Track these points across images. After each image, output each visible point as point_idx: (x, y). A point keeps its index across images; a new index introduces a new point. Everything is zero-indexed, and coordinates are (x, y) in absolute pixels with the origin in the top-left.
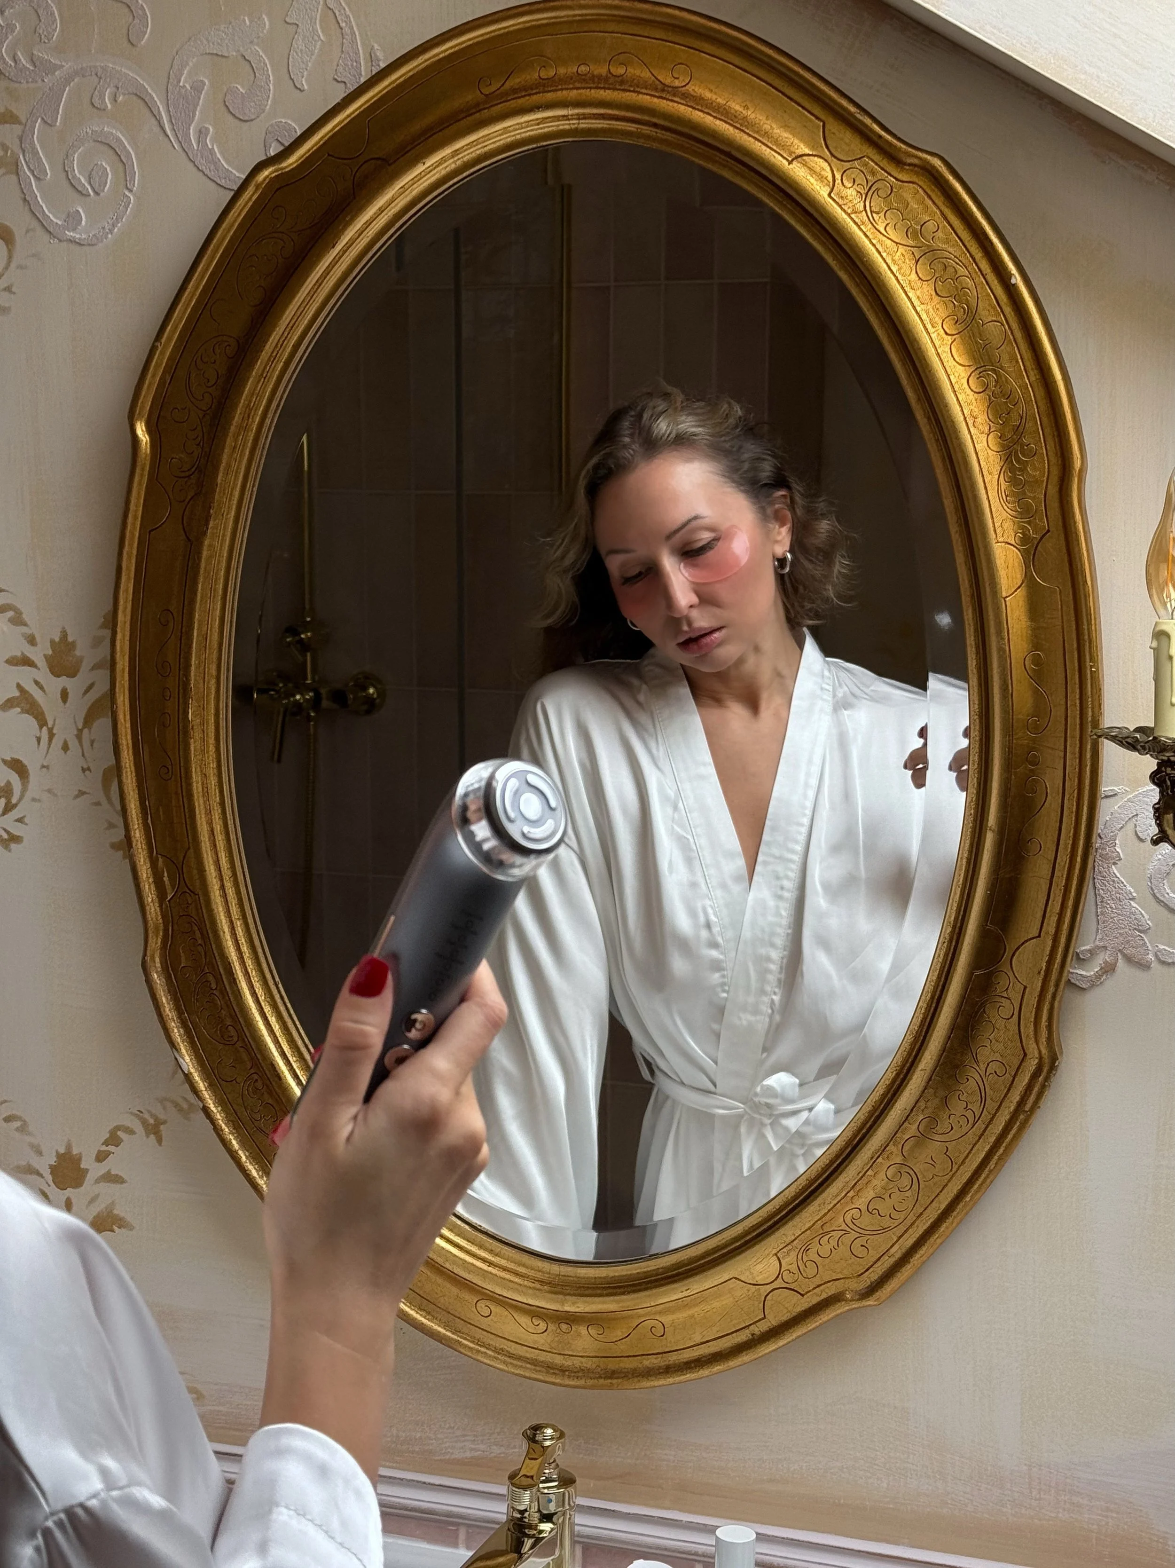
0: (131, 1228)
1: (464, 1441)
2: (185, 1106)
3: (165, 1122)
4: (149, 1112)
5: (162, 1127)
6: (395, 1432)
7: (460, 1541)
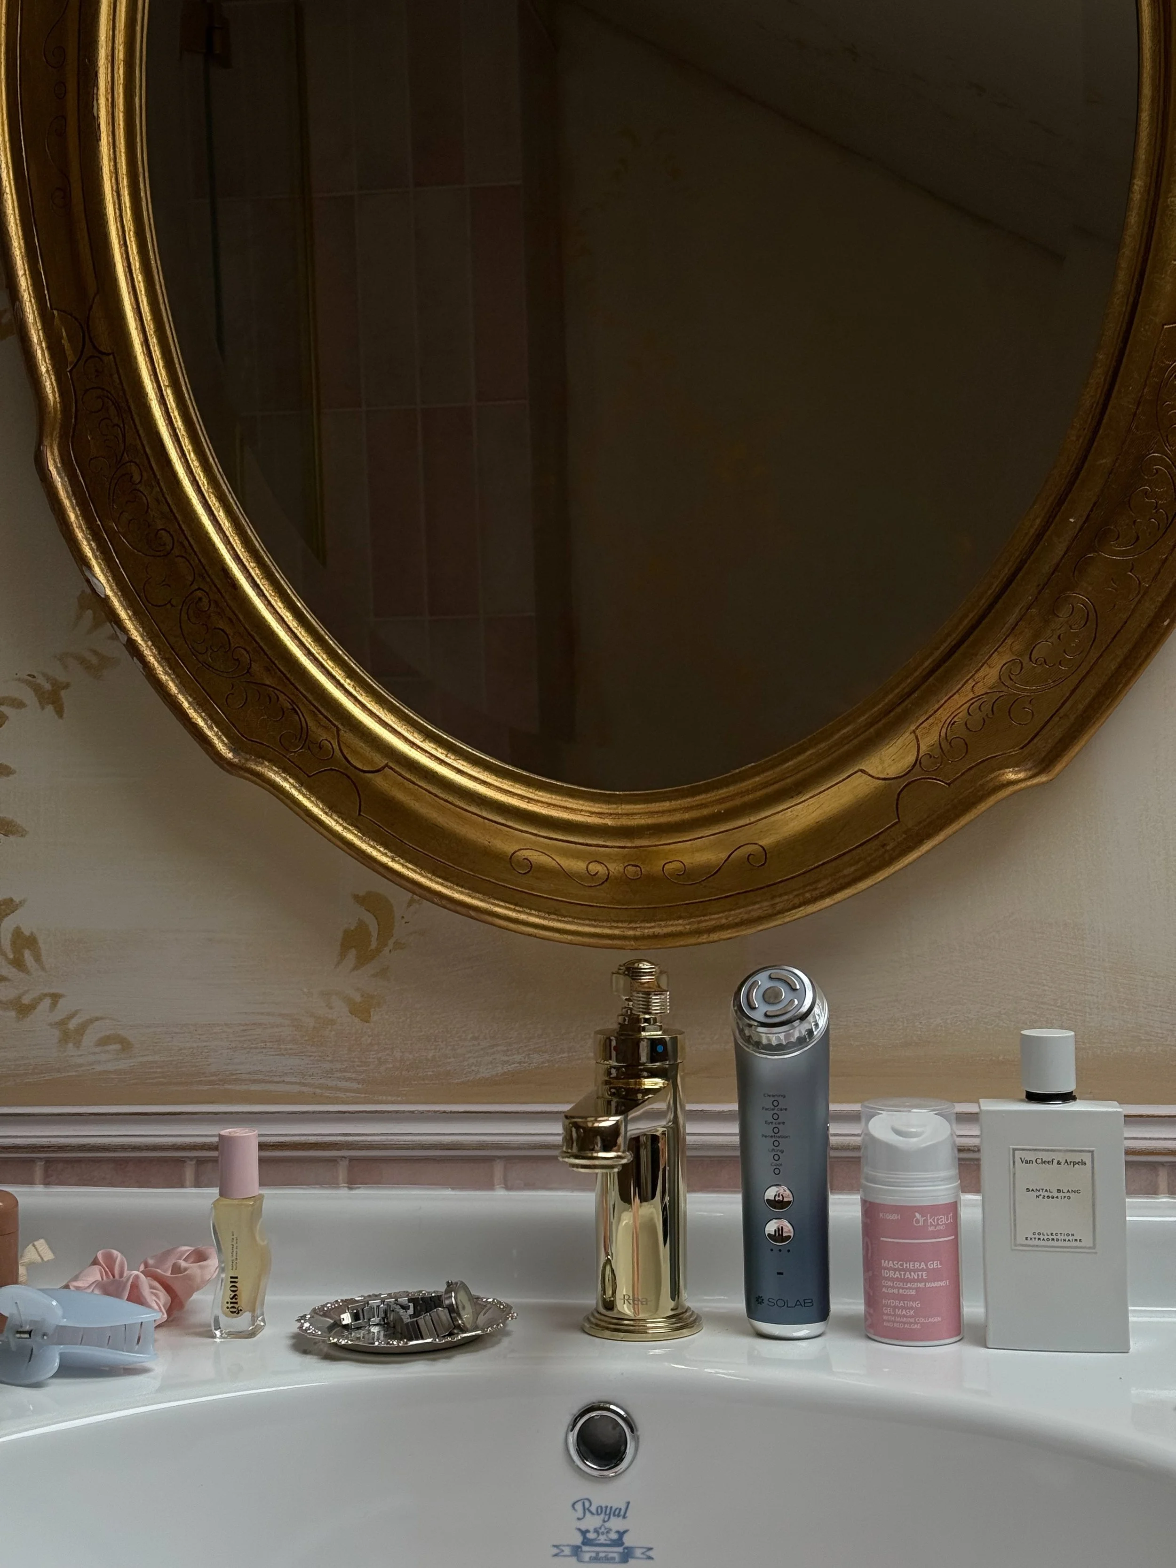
0: (22, 833)
1: (493, 1053)
2: (94, 660)
3: (67, 686)
4: (45, 675)
5: (63, 693)
6: (398, 1054)
7: (496, 1182)
